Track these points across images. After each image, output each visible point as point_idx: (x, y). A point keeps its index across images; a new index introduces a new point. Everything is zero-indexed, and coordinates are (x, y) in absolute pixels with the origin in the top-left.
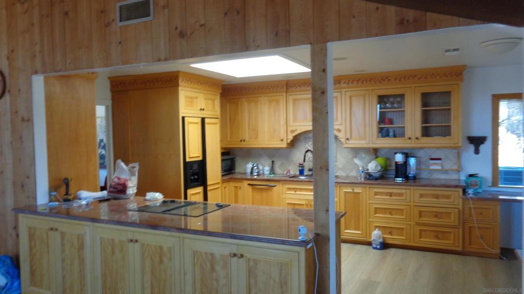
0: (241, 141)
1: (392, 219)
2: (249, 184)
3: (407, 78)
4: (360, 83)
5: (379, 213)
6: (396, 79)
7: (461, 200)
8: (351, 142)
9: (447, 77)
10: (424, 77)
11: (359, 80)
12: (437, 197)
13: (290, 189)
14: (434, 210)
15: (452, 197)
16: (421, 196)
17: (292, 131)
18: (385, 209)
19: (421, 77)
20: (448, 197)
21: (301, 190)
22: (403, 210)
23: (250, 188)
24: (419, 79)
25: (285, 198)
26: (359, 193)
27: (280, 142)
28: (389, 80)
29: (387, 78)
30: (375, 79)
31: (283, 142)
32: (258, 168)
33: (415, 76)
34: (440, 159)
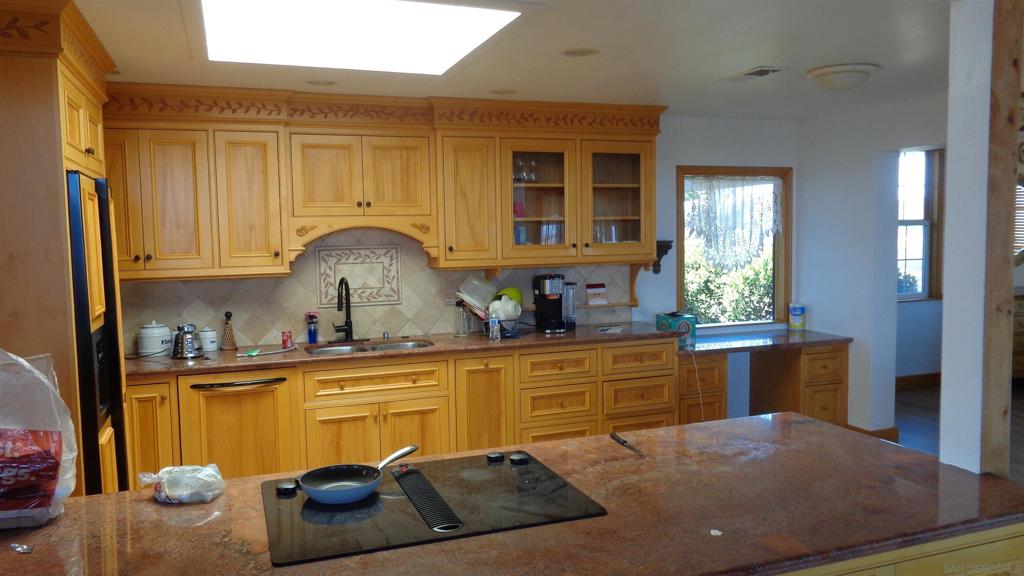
0: (137, 258)
1: (565, 416)
2: (194, 387)
3: (569, 120)
4: (477, 121)
5: (539, 409)
6: (548, 120)
7: (676, 358)
8: (456, 255)
9: (636, 126)
10: (598, 120)
11: (474, 113)
12: (638, 358)
13: (325, 383)
14: (638, 383)
15: (664, 355)
16: (616, 359)
17: (301, 231)
18: (550, 397)
19: (594, 121)
20: (656, 356)
21: (357, 381)
22: (584, 393)
23: (198, 398)
24: (590, 124)
25: (313, 410)
26: (498, 370)
27: (271, 260)
28: (536, 120)
29: (532, 114)
30: (508, 114)
31: (279, 259)
32: (196, 337)
33: (584, 118)
34: (602, 286)
